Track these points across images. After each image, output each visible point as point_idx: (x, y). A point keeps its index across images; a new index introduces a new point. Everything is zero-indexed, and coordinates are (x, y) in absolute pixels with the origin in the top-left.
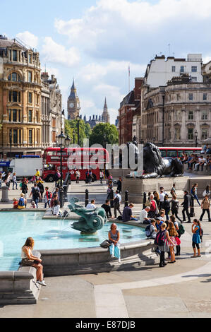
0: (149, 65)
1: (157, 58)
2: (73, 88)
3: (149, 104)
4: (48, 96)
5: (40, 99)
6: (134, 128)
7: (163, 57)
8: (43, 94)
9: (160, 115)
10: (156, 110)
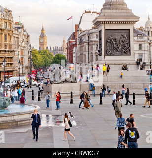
0: (82, 17)
1: (86, 12)
2: (43, 30)
3: (81, 41)
4: (17, 36)
5: (13, 38)
6: (74, 55)
7: (90, 12)
8: (14, 35)
9: (87, 47)
10: (85, 44)
